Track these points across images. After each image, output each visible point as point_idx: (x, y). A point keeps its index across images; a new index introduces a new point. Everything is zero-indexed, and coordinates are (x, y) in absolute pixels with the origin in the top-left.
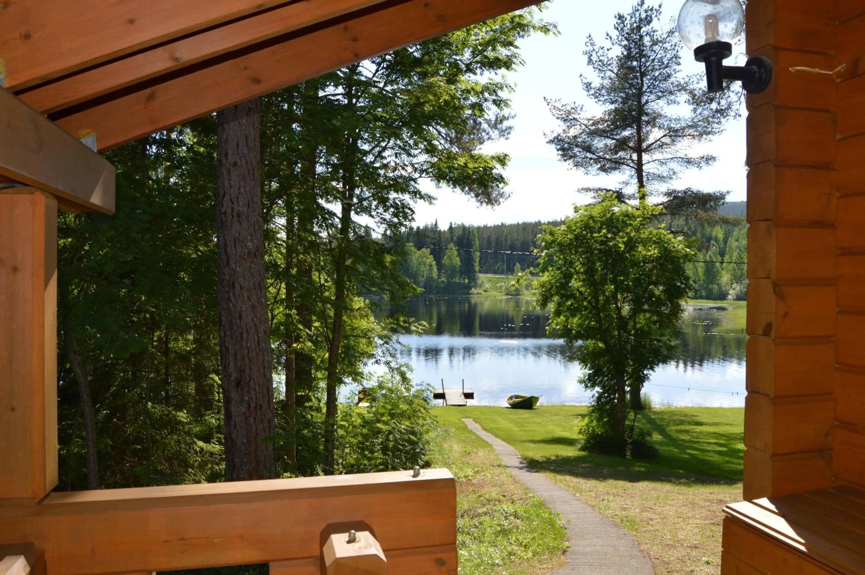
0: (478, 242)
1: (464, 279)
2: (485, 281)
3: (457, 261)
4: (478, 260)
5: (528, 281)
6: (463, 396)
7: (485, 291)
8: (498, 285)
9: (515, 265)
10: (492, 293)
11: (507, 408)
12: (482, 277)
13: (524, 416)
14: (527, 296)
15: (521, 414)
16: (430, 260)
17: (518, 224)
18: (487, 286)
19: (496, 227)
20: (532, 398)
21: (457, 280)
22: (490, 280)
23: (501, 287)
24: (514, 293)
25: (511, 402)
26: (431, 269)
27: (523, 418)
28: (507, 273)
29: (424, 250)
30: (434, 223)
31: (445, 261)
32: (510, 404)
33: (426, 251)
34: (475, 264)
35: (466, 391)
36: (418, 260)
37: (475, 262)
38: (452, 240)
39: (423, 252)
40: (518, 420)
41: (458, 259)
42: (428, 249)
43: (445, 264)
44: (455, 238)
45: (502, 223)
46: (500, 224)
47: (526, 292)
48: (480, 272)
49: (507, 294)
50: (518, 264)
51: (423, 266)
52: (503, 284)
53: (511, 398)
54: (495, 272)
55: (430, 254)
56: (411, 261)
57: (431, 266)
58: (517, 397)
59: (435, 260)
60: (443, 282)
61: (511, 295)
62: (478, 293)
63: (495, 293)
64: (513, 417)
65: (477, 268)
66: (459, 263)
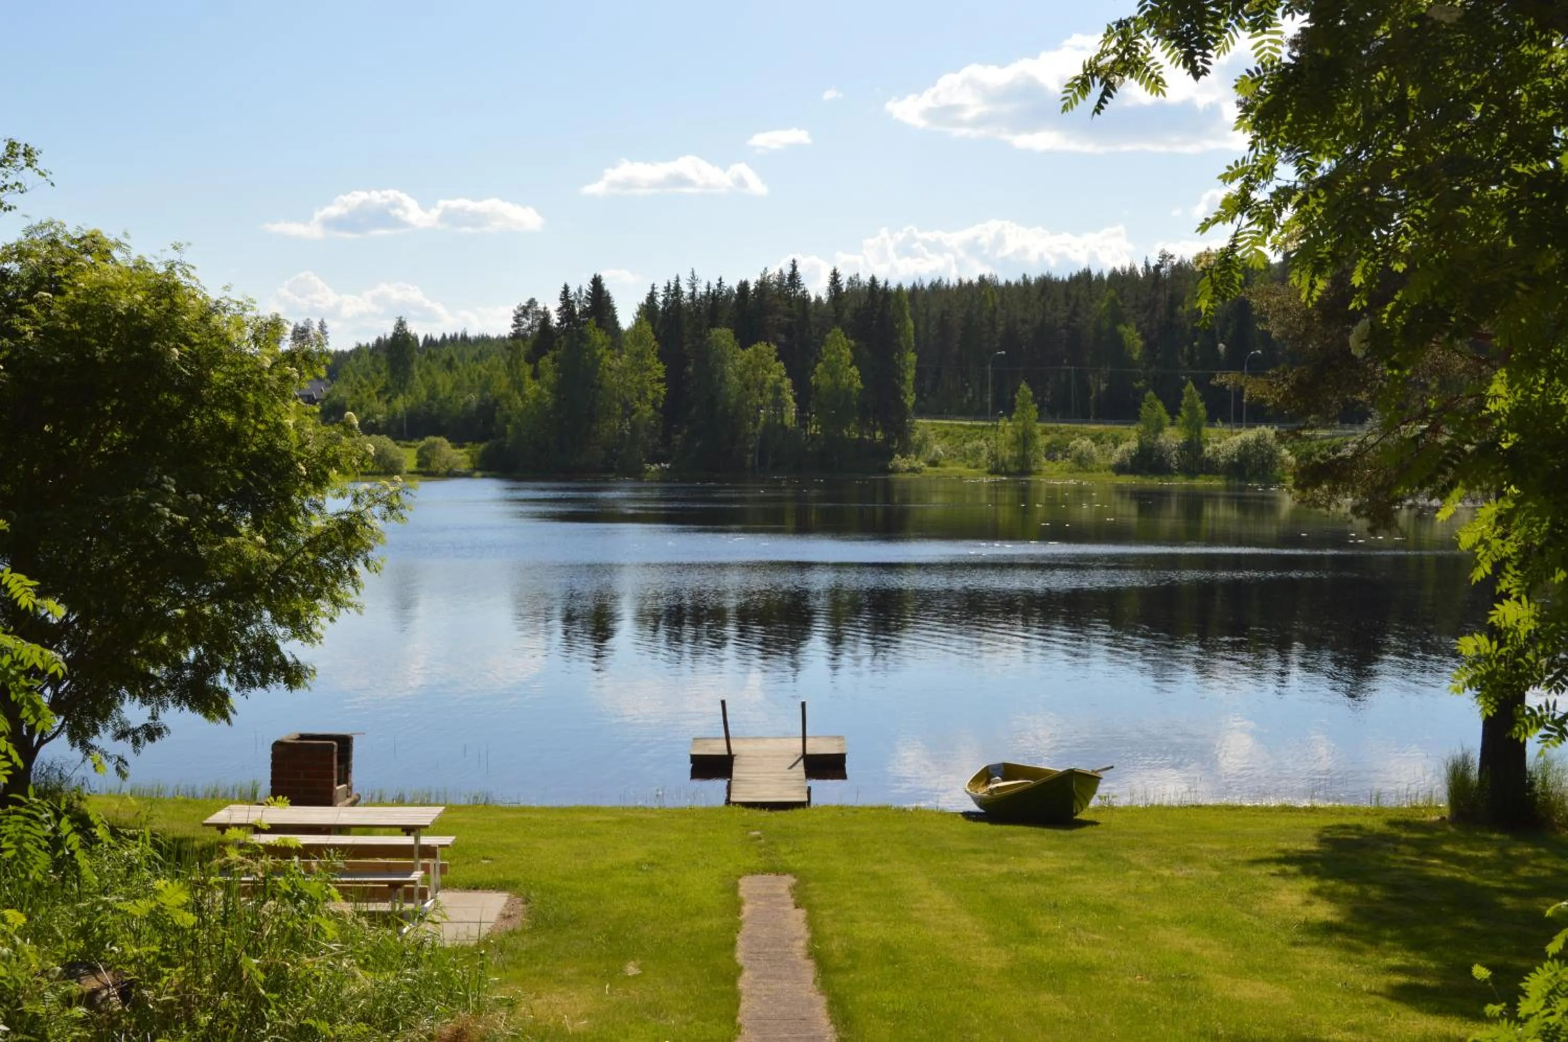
0: (911, 324)
1: (874, 429)
2: (931, 435)
3: (852, 377)
4: (910, 375)
5: (1056, 436)
6: (800, 768)
7: (933, 463)
8: (968, 446)
9: (1016, 389)
10: (949, 468)
11: (968, 815)
12: (923, 425)
13: (1032, 865)
14: (1050, 476)
15: (1019, 852)
16: (776, 372)
17: (1026, 282)
18: (938, 448)
19: (965, 289)
20: (1071, 774)
21: (852, 433)
22: (947, 434)
23: (977, 452)
24: (1012, 468)
25: (982, 791)
26: (779, 404)
27: (1032, 878)
28: (994, 412)
29: (761, 346)
30: (787, 271)
31: (820, 378)
32: (980, 801)
33: (766, 350)
34: (904, 387)
35: (817, 747)
36: (741, 376)
37: (903, 380)
38: (838, 320)
39: (757, 353)
40: (1007, 889)
41: (854, 370)
42: (774, 347)
43: (817, 387)
44: (847, 314)
45: (982, 279)
46: (976, 280)
47: (1047, 466)
48: (921, 412)
49: (994, 472)
50: (1024, 386)
51: (756, 392)
52: (982, 443)
53: (985, 776)
54: (964, 413)
55: (777, 360)
56: (722, 378)
57: (777, 390)
58: (1009, 771)
59: (789, 375)
60: (814, 437)
61: (1007, 474)
62: (912, 470)
63: (961, 469)
64: (980, 867)
65: (910, 400)
66: (858, 384)
